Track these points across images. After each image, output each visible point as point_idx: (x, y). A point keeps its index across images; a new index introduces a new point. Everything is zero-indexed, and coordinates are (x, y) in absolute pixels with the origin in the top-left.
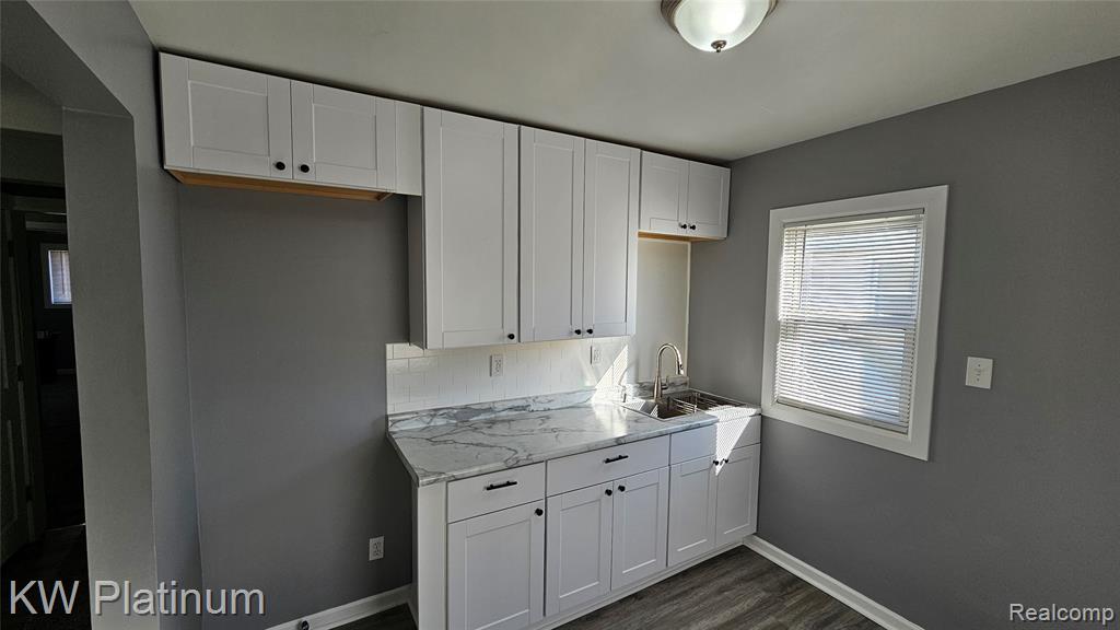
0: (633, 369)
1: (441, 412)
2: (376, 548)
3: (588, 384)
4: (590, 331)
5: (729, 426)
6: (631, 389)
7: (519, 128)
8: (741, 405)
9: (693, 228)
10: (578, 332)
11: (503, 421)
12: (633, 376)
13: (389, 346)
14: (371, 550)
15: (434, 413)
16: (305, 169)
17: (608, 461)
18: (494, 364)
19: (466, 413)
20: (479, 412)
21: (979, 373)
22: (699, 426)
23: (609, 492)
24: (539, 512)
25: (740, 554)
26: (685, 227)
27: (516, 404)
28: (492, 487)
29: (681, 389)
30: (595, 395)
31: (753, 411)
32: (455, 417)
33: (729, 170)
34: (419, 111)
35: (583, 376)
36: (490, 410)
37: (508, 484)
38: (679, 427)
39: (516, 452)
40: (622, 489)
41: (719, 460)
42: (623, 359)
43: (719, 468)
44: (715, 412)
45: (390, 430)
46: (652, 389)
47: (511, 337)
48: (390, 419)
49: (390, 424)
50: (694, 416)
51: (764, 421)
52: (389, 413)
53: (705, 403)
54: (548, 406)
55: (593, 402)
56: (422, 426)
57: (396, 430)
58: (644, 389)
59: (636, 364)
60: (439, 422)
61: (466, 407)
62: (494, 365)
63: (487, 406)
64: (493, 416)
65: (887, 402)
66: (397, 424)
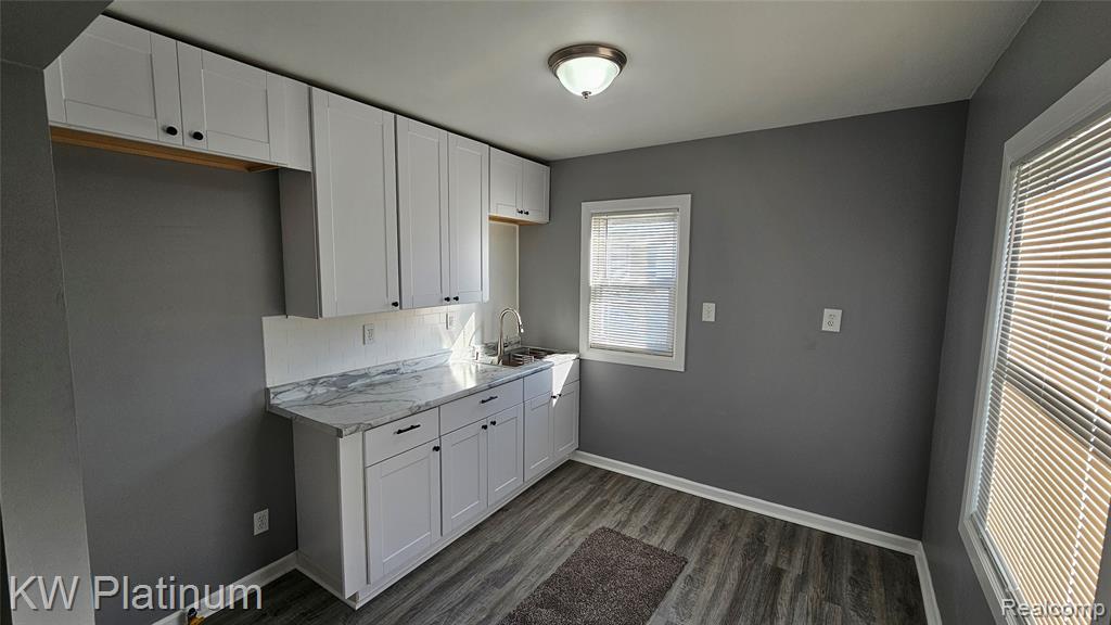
0: (479, 333)
1: (321, 381)
2: (261, 522)
3: (445, 347)
4: (457, 299)
5: (560, 368)
6: (479, 348)
7: (395, 118)
8: (565, 353)
9: (527, 213)
10: (448, 299)
11: (381, 384)
12: (479, 337)
13: (264, 318)
14: (256, 523)
15: (314, 382)
16: (198, 136)
17: (483, 402)
18: (367, 332)
19: (346, 378)
20: (355, 378)
21: (709, 312)
22: (542, 370)
23: (485, 427)
24: (436, 449)
25: (569, 465)
26: (521, 212)
27: (388, 368)
28: (400, 432)
29: (515, 347)
30: (452, 355)
31: (574, 356)
32: (334, 384)
33: (548, 168)
34: (306, 91)
35: (440, 340)
36: (366, 375)
37: (413, 427)
38: (530, 371)
39: (414, 402)
40: (494, 423)
41: (554, 395)
42: (472, 323)
43: (555, 401)
44: (549, 358)
45: (272, 402)
46: (495, 348)
47: (395, 304)
48: (272, 391)
49: (272, 396)
50: (533, 365)
51: (581, 362)
52: (268, 386)
53: (538, 354)
54: (414, 368)
55: (450, 362)
56: (304, 395)
57: (278, 402)
58: (491, 349)
59: (481, 327)
60: (320, 390)
61: (343, 375)
62: (366, 334)
63: (363, 372)
64: (368, 381)
65: (659, 339)
66: (279, 396)
